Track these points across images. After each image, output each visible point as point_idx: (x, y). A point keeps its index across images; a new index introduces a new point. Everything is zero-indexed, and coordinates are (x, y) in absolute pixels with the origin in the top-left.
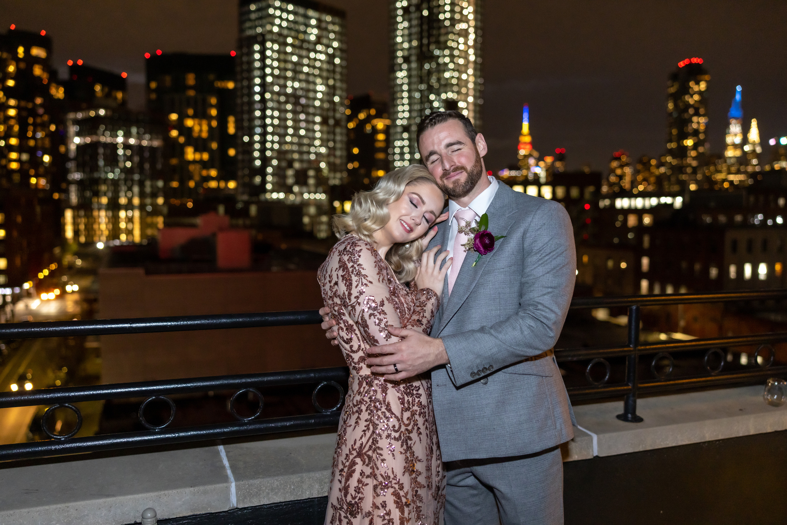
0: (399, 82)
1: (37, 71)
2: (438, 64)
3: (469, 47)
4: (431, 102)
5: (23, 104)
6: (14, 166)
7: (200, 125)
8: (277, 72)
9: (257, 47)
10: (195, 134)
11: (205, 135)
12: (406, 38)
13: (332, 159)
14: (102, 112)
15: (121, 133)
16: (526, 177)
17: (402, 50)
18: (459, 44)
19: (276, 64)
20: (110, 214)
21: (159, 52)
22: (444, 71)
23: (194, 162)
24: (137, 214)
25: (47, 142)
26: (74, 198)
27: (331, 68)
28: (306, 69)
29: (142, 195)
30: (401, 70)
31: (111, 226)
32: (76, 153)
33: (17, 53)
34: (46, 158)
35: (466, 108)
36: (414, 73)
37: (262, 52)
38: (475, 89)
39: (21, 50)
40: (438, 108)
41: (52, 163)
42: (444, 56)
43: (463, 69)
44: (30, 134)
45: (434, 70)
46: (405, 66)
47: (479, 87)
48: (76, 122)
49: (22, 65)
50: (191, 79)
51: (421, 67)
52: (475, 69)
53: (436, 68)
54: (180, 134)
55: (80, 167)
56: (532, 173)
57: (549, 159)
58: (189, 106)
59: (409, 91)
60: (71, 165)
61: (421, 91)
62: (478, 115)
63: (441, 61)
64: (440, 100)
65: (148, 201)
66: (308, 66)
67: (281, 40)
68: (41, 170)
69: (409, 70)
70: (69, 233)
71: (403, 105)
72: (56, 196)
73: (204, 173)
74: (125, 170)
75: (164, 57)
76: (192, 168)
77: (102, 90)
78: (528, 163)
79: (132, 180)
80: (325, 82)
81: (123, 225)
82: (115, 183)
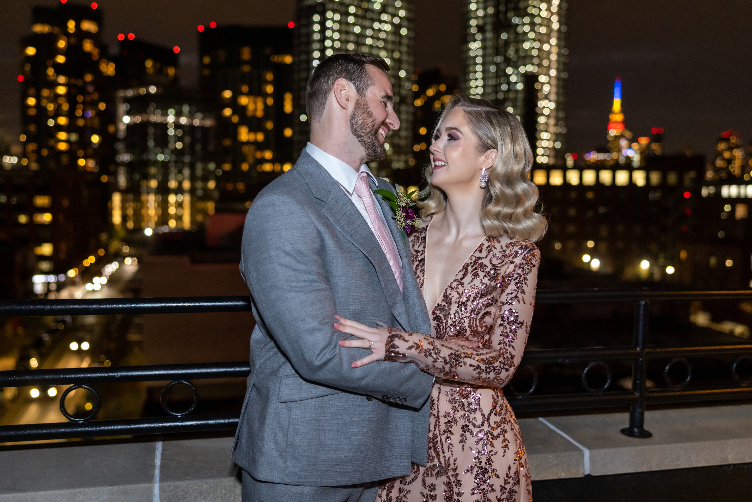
0: (472, 54)
1: (88, 46)
2: (517, 34)
3: (552, 14)
4: (508, 76)
5: (73, 81)
6: (63, 146)
7: (255, 103)
8: (337, 45)
9: (316, 18)
10: (250, 113)
11: (260, 113)
12: (481, 5)
13: (396, 140)
14: (153, 89)
15: (171, 112)
16: (617, 161)
17: (477, 18)
18: (540, 10)
19: (336, 36)
20: (160, 198)
21: (213, 25)
22: (524, 41)
23: (248, 143)
24: (186, 199)
25: (96, 122)
26: (122, 181)
27: (398, 39)
28: (369, 41)
29: (193, 179)
30: (475, 41)
31: (160, 212)
32: (126, 134)
33: (67, 27)
34: (95, 139)
35: (548, 83)
36: (489, 44)
37: (322, 23)
38: (558, 61)
39: (71, 25)
40: (516, 83)
41: (102, 143)
42: (524, 24)
43: (545, 38)
44: (79, 113)
45: (512, 40)
46: (479, 36)
47: (563, 59)
48: (126, 100)
49: (73, 40)
50: (246, 54)
51: (497, 36)
52: (559, 39)
53: (514, 38)
54: (234, 113)
55: (129, 149)
56: (623, 156)
57: (644, 141)
58: (243, 82)
59: (483, 64)
60: (120, 146)
61: (497, 64)
62: (561, 91)
63: (519, 30)
64: (518, 74)
65: (199, 185)
66: (372, 37)
67: (343, 9)
68: (90, 151)
69: (483, 40)
70: (117, 218)
71: (476, 79)
72: (104, 179)
73: (259, 155)
74: (176, 151)
75: (218, 29)
76: (246, 149)
77: (154, 66)
78: (619, 145)
79: (183, 163)
80: (390, 55)
81: (172, 210)
82: (165, 165)
